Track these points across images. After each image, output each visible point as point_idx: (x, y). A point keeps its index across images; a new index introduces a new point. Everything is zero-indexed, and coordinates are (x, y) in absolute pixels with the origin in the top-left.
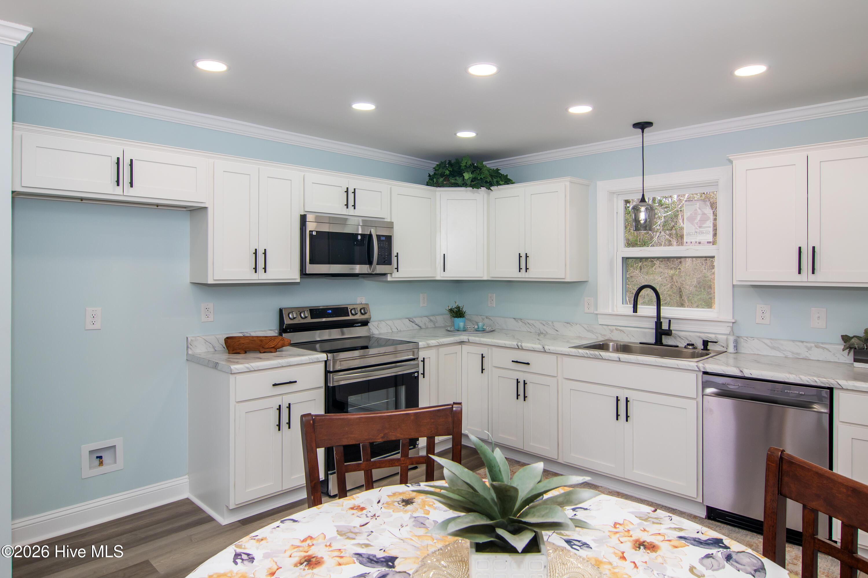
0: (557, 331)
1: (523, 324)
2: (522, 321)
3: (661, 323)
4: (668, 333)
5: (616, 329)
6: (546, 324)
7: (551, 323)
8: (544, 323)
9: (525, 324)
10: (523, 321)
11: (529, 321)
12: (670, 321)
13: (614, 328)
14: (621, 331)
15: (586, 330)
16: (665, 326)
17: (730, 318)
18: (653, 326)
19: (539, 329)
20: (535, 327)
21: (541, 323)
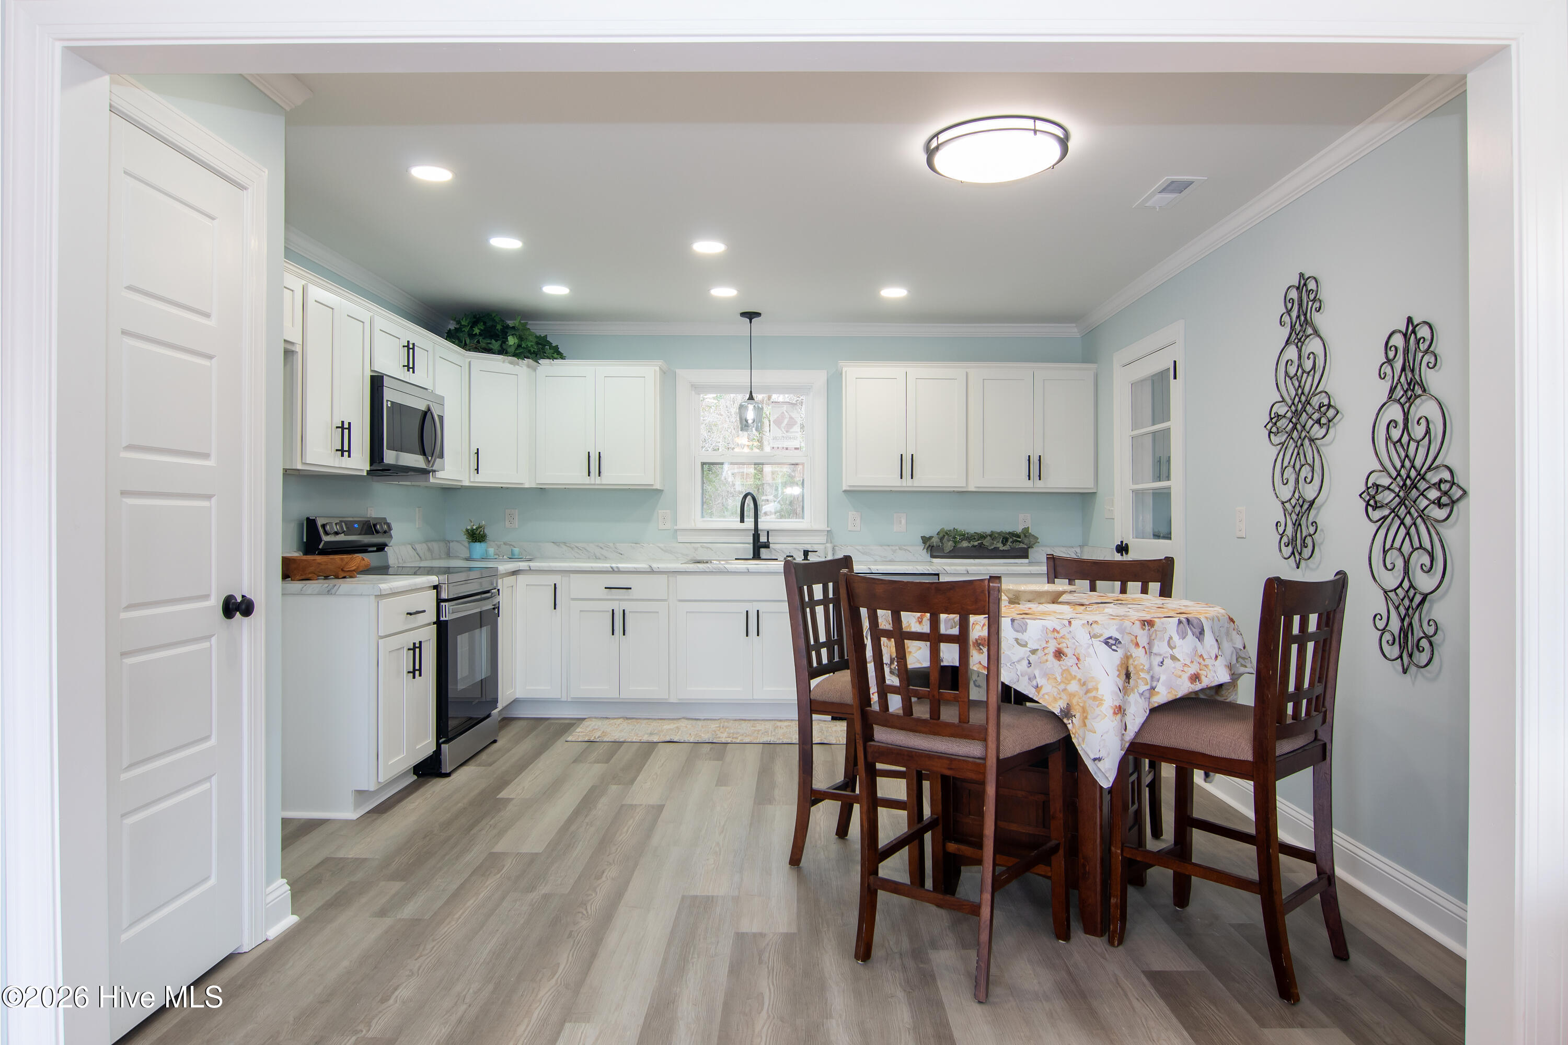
0: (621, 554)
1: (569, 548)
2: (566, 546)
3: (759, 535)
4: (766, 546)
5: (701, 546)
6: (605, 546)
7: (612, 544)
8: (601, 545)
9: (572, 548)
10: (568, 545)
11: (577, 545)
12: (768, 532)
13: (699, 545)
14: (708, 548)
15: (662, 550)
16: (763, 539)
17: (824, 527)
18: (751, 540)
19: (595, 554)
20: (587, 551)
21: (598, 546)
